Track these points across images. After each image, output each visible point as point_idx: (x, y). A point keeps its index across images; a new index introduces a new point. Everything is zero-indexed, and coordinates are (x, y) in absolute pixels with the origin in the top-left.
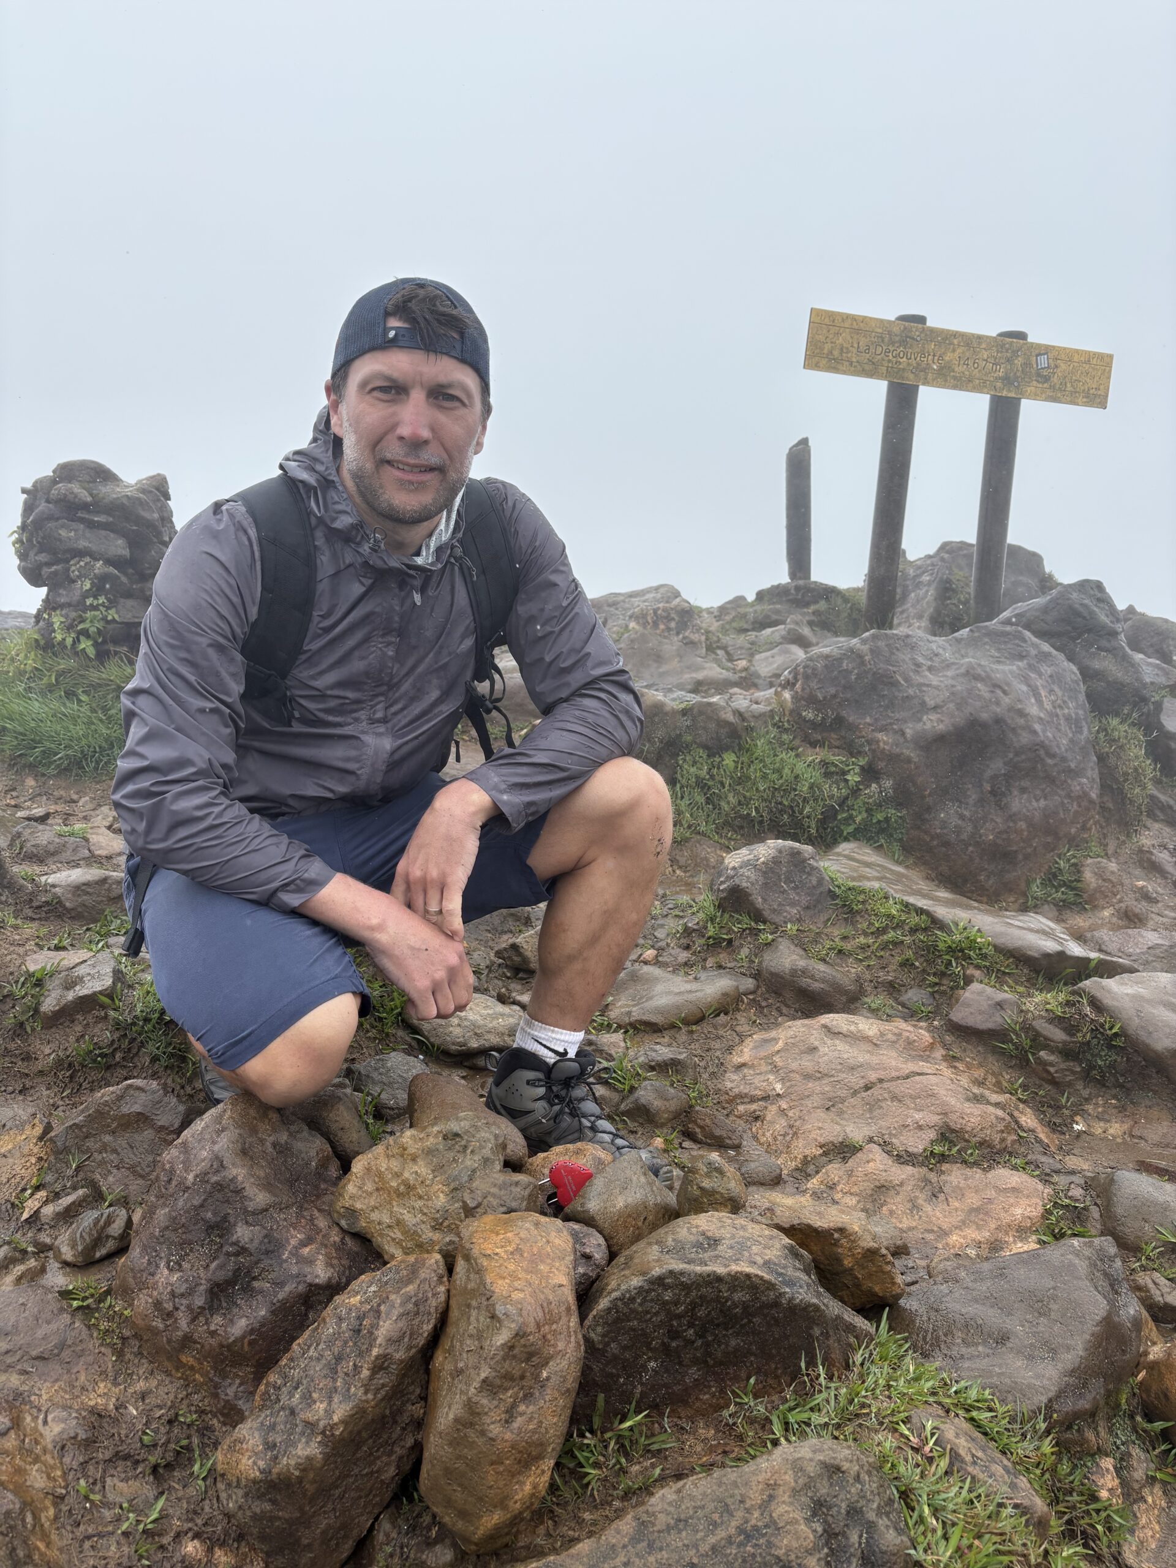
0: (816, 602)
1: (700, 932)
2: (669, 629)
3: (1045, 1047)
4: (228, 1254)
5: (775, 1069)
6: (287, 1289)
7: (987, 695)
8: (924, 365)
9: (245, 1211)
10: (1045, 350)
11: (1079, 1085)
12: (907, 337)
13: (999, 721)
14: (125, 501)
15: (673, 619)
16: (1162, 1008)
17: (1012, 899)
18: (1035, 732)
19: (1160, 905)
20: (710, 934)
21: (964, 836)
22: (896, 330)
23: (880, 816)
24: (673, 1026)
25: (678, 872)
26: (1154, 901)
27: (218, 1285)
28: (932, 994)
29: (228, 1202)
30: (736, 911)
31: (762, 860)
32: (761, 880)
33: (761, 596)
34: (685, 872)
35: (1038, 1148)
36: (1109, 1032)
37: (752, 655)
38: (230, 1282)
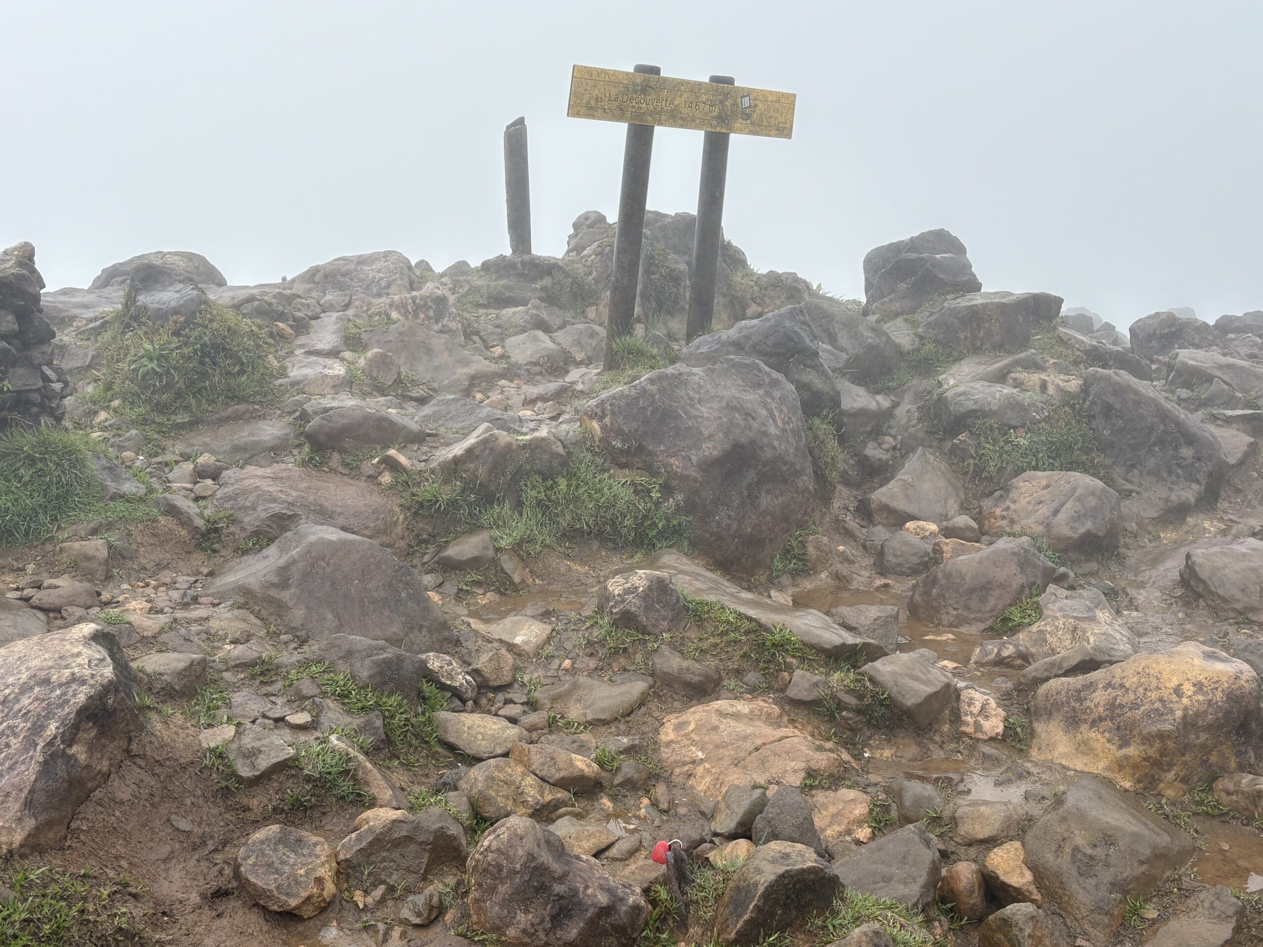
0: (542, 278)
1: (602, 642)
2: (429, 318)
3: (846, 709)
4: (554, 900)
5: (694, 743)
6: (590, 911)
7: (743, 423)
8: (659, 109)
9: (554, 878)
10: (748, 93)
11: (865, 729)
12: (646, 86)
13: (752, 442)
14: (12, 278)
15: (431, 307)
16: (907, 678)
17: (761, 572)
18: (774, 448)
19: (857, 565)
20: (611, 645)
21: (732, 532)
22: (638, 81)
23: (675, 522)
24: (616, 719)
25: (537, 581)
26: (851, 562)
27: (553, 916)
28: (764, 675)
29: (542, 875)
30: (626, 627)
31: (641, 589)
32: (643, 604)
33: (486, 266)
34: (542, 580)
35: (854, 772)
36: (882, 697)
37: (503, 340)
38: (558, 914)
